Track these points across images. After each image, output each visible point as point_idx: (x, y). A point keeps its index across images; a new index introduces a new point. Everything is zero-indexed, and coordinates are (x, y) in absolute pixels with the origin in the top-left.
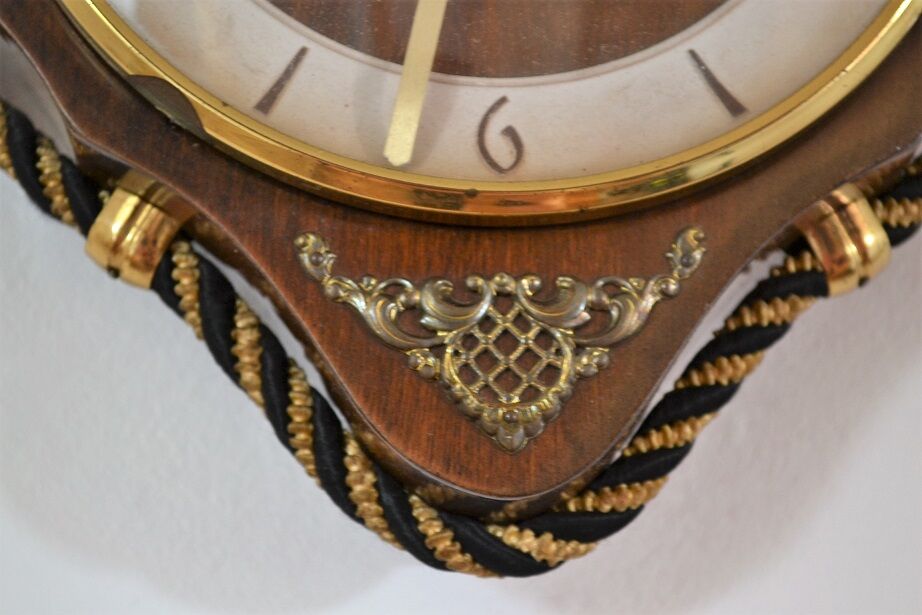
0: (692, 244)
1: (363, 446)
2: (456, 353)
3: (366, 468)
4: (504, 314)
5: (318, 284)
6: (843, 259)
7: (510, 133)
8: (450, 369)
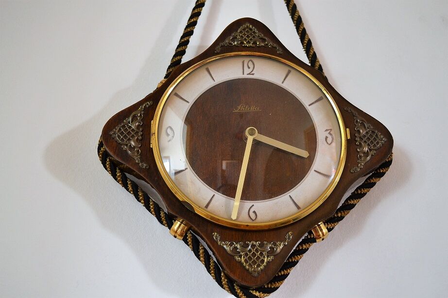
0: (290, 235)
1: (224, 273)
2: (244, 257)
3: (225, 278)
4: (253, 249)
5: (217, 243)
6: (319, 235)
7: (254, 212)
8: (243, 260)
